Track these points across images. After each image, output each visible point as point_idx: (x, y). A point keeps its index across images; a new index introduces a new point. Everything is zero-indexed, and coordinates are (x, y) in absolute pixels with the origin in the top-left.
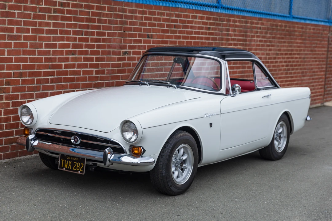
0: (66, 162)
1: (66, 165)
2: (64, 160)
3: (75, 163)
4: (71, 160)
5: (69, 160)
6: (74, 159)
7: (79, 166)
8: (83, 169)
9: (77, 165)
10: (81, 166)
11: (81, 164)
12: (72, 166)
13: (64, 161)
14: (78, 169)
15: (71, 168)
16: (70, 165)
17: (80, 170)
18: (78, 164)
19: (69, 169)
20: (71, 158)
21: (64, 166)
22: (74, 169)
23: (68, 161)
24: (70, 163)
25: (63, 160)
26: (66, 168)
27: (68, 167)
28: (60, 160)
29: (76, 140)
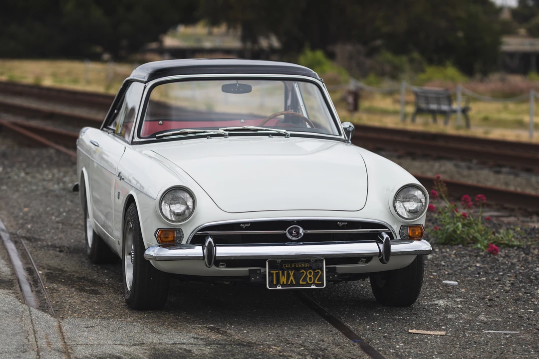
0: (283, 274)
1: (283, 279)
2: (277, 272)
3: (303, 272)
4: (291, 269)
5: (288, 269)
6: (298, 265)
7: (311, 276)
8: (321, 279)
9: (306, 274)
10: (315, 277)
11: (316, 271)
12: (297, 278)
13: (277, 274)
14: (311, 281)
15: (294, 283)
16: (292, 278)
17: (316, 282)
18: (310, 273)
19: (292, 285)
20: (293, 265)
21: (278, 282)
22: (301, 282)
23: (286, 272)
24: (292, 275)
25: (275, 272)
26: (285, 283)
27: (287, 281)
28: (269, 273)
29: (294, 232)
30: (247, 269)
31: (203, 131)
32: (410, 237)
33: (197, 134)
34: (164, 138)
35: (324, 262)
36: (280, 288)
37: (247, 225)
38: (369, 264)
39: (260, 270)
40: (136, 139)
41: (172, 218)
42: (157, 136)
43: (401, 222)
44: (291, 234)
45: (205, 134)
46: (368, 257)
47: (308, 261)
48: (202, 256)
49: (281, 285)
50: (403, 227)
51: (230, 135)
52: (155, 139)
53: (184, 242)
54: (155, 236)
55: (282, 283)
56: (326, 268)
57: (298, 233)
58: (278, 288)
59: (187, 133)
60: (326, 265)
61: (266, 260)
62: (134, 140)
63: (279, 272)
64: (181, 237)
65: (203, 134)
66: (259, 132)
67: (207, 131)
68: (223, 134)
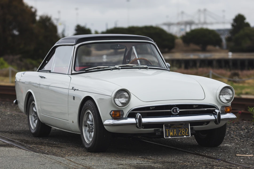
0: (171, 131)
1: (171, 134)
3: (180, 130)
4: (175, 128)
5: (173, 128)
6: (178, 126)
7: (184, 132)
8: (188, 133)
9: (182, 131)
10: (185, 132)
11: (186, 129)
12: (178, 133)
14: (184, 134)
16: (175, 133)
17: (186, 134)
19: (175, 136)
21: (169, 135)
22: (179, 135)
24: (175, 131)
25: (167, 130)
26: (172, 135)
27: (173, 134)
28: (165, 130)
29: (175, 111)
30: (153, 129)
31: (108, 67)
32: (226, 112)
33: (105, 69)
34: (89, 71)
35: (189, 124)
36: (170, 138)
37: (153, 108)
38: (208, 125)
39: (159, 129)
40: (73, 72)
41: (120, 105)
42: (86, 70)
43: (222, 105)
44: (173, 111)
45: (109, 68)
46: (207, 122)
47: (182, 124)
48: (136, 122)
49: (170, 136)
50: (223, 107)
51: (122, 69)
52: (85, 71)
53: (124, 117)
54: (110, 114)
55: (171, 135)
56: (190, 128)
57: (176, 111)
58: (169, 138)
59: (100, 68)
60: (190, 126)
61: (163, 124)
62: (72, 73)
63: (169, 130)
64: (123, 114)
65: (107, 68)
66: (133, 67)
67: (110, 67)
68: (118, 68)
